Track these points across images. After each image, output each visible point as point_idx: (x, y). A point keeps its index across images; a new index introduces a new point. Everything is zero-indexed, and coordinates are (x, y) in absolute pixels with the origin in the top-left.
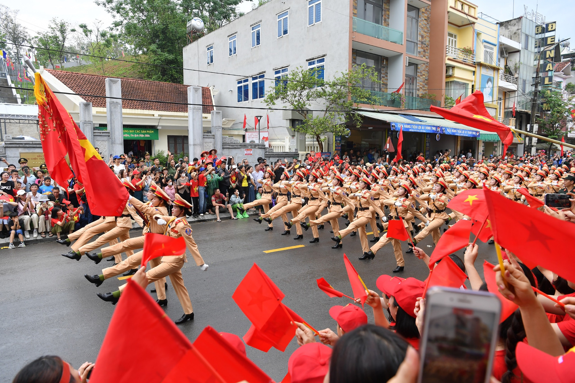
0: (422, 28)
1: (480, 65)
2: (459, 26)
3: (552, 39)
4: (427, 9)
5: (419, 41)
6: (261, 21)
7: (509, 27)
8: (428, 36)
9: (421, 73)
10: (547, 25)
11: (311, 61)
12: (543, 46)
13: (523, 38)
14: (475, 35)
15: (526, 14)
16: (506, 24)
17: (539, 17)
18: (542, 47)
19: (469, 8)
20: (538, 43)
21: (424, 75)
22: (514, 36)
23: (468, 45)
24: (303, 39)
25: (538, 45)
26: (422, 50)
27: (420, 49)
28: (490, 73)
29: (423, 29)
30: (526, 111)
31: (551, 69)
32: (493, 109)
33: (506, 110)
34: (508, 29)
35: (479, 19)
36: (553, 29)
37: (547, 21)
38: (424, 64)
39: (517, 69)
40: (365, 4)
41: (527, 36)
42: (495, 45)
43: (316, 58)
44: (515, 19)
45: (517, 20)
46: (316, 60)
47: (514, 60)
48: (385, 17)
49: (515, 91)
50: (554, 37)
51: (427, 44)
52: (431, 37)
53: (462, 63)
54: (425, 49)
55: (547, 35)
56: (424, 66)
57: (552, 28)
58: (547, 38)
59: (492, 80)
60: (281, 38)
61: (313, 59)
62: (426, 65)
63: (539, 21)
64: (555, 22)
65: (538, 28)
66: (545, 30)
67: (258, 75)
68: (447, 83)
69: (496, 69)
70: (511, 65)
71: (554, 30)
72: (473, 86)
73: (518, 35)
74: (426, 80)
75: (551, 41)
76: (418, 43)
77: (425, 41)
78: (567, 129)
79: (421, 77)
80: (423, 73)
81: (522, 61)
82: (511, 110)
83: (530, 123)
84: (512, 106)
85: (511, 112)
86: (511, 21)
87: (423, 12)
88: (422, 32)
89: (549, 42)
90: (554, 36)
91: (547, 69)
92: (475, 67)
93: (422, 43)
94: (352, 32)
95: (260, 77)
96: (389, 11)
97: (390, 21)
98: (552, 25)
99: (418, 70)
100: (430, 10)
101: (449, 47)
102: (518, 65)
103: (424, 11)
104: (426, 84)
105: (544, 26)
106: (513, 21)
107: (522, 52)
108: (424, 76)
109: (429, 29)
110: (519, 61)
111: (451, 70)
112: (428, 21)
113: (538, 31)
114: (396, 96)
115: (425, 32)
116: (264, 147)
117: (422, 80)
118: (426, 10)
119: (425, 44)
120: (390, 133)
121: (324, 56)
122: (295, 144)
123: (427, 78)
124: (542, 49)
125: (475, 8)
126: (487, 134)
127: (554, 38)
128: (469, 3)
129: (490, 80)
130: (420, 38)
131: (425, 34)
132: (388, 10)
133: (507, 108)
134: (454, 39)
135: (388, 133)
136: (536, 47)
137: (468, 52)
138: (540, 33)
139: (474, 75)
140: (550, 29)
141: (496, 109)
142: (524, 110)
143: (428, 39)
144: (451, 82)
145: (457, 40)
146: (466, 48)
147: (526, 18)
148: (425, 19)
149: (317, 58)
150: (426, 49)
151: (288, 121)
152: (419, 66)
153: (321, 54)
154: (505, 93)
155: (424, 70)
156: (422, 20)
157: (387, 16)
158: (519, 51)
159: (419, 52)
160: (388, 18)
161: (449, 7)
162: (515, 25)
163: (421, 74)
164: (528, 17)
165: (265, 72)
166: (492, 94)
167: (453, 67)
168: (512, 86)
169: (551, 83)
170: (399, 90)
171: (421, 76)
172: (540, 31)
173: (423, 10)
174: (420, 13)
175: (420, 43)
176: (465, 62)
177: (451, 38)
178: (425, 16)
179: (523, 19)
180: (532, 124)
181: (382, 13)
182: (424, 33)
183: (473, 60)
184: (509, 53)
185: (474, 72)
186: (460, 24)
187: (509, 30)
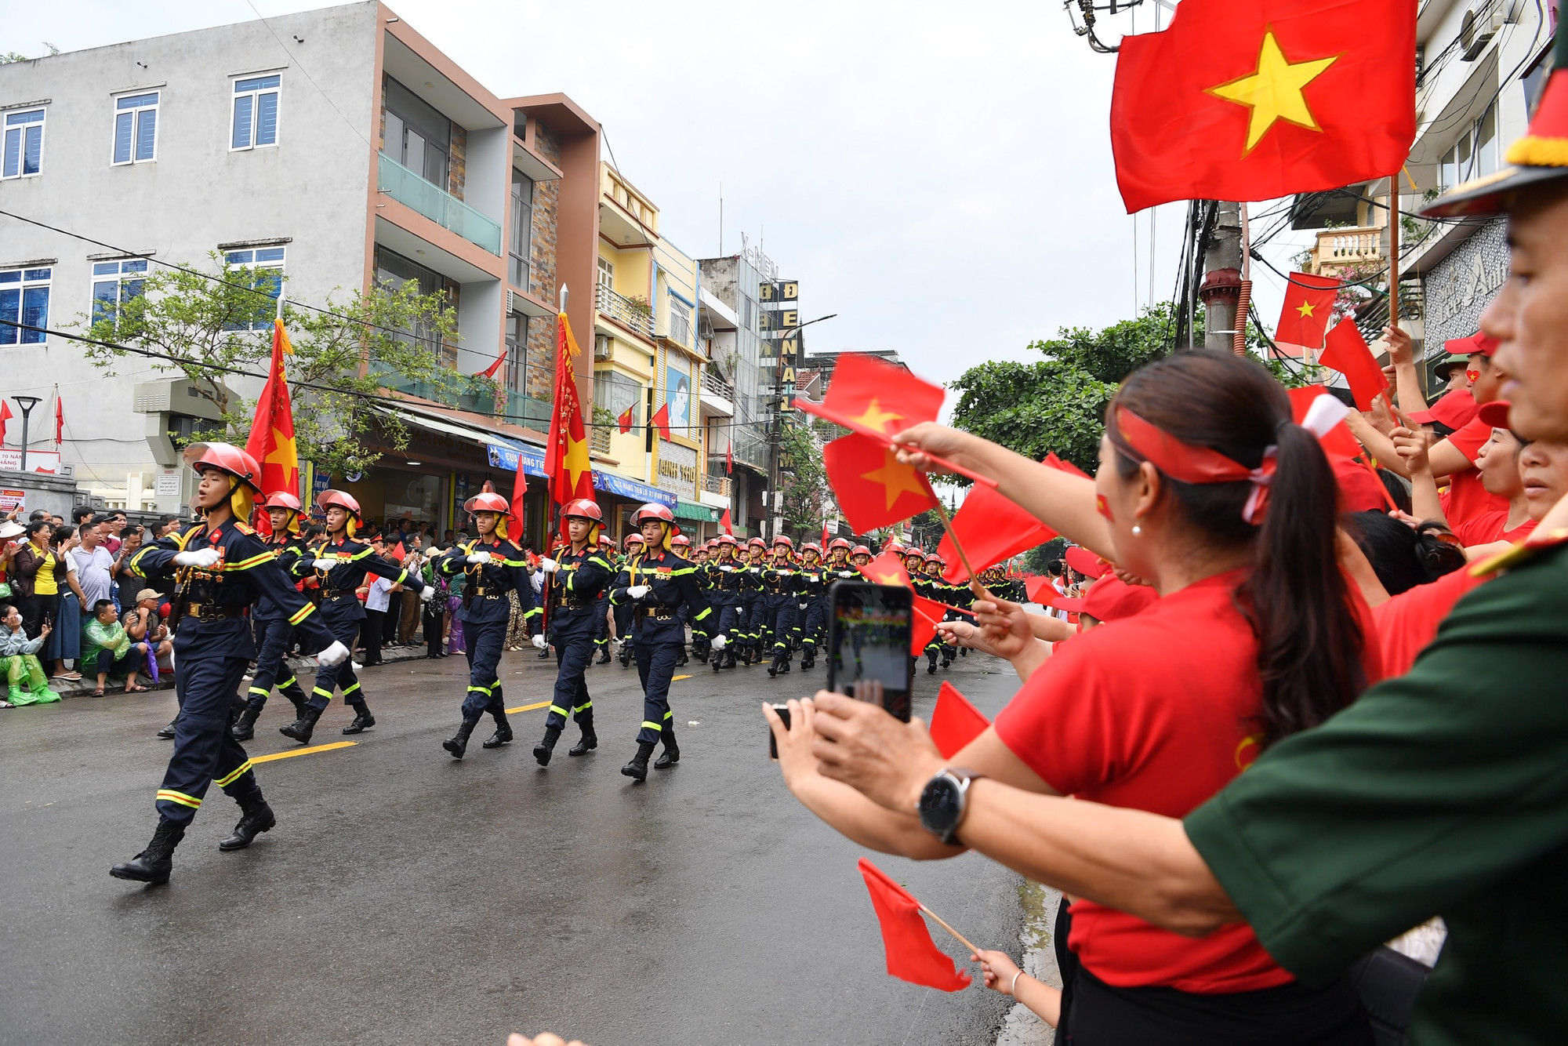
0: (539, 229)
1: (665, 343)
2: (619, 247)
3: (791, 316)
4: (550, 186)
5: (533, 260)
6: (48, 102)
7: (714, 273)
8: (552, 253)
9: (536, 339)
10: (782, 285)
11: (234, 251)
12: (776, 330)
13: (741, 300)
14: (654, 274)
15: (745, 251)
16: (708, 265)
17: (767, 265)
18: (773, 330)
19: (641, 208)
20: (766, 320)
21: (543, 345)
22: (725, 293)
23: (640, 293)
24: (211, 184)
25: (766, 325)
26: (540, 284)
27: (533, 281)
28: (683, 367)
29: (541, 233)
30: (749, 464)
31: (793, 380)
32: (690, 452)
33: (711, 459)
34: (712, 278)
35: (660, 239)
36: (792, 296)
37: (783, 276)
38: (543, 318)
39: (731, 367)
40: (406, 131)
41: (748, 300)
42: (692, 306)
43: (254, 246)
44: (725, 259)
45: (729, 261)
46: (254, 250)
47: (726, 347)
48: (454, 178)
49: (728, 417)
50: (794, 313)
51: (549, 271)
52: (559, 256)
53: (630, 333)
54: (546, 282)
55: (783, 306)
56: (543, 324)
57: (791, 293)
58: (782, 312)
59: (688, 383)
60: (129, 169)
61: (244, 246)
62: (548, 321)
63: (767, 274)
64: (796, 282)
65: (765, 289)
66: (778, 295)
67: (21, 266)
68: (597, 373)
69: (694, 360)
70: (719, 357)
71: (795, 299)
72: (650, 391)
73: (733, 293)
74: (548, 359)
75: (791, 321)
76: (531, 263)
77: (547, 264)
78: (821, 515)
79: (537, 350)
80: (541, 340)
81: (740, 352)
82: (724, 459)
83: (768, 488)
84: (725, 452)
85: (723, 464)
86: (717, 260)
87: (541, 191)
88: (540, 240)
89: (786, 323)
90: (796, 310)
91: (785, 380)
92: (656, 348)
93: (540, 266)
94: (377, 192)
95: (31, 275)
96: (464, 167)
97: (466, 191)
98: (791, 288)
99: (530, 331)
100: (556, 192)
101: (604, 288)
102: (733, 360)
103: (544, 190)
104: (547, 370)
105: (776, 286)
106: (721, 261)
107: (740, 331)
108: (544, 350)
109: (555, 236)
110: (736, 352)
111: (605, 345)
112: (552, 217)
113: (764, 294)
114: (482, 387)
115: (547, 241)
116: (71, 489)
117: (540, 358)
118: (549, 188)
119: (546, 271)
120: (462, 483)
121: (284, 242)
122: (176, 493)
123: (549, 356)
124: (775, 335)
125: (653, 212)
126: (690, 505)
127: (796, 315)
128: (643, 197)
129: (684, 382)
130: (536, 253)
131: (546, 247)
132: (463, 163)
133: (713, 455)
134: (608, 275)
135: (457, 484)
136: (763, 329)
137: (641, 308)
138: (770, 301)
139: (652, 365)
140: (787, 296)
141: (696, 451)
142: (746, 463)
143: (552, 260)
144: (604, 373)
145: (614, 276)
146: (637, 299)
147: (746, 261)
148: (546, 210)
149: (260, 245)
150: (549, 284)
151: (157, 419)
152: (532, 322)
153: (274, 236)
154: (711, 420)
155: (543, 334)
156: (540, 210)
157: (459, 177)
158: (734, 329)
159: (533, 287)
160: (463, 184)
161: (602, 194)
162: (725, 271)
163: (537, 343)
164: (750, 259)
165: (53, 262)
166: (687, 415)
167: (610, 339)
168: (723, 405)
169: (792, 409)
170: (490, 371)
171: (538, 347)
172: (768, 296)
173: (541, 186)
174: (536, 193)
175: (535, 265)
176: (635, 330)
177: (602, 271)
178: (547, 203)
179: (741, 261)
180: (771, 490)
181: (446, 167)
182: (544, 243)
183: (650, 328)
184: (716, 331)
185: (652, 358)
186: (620, 241)
187: (713, 280)
